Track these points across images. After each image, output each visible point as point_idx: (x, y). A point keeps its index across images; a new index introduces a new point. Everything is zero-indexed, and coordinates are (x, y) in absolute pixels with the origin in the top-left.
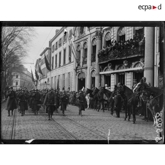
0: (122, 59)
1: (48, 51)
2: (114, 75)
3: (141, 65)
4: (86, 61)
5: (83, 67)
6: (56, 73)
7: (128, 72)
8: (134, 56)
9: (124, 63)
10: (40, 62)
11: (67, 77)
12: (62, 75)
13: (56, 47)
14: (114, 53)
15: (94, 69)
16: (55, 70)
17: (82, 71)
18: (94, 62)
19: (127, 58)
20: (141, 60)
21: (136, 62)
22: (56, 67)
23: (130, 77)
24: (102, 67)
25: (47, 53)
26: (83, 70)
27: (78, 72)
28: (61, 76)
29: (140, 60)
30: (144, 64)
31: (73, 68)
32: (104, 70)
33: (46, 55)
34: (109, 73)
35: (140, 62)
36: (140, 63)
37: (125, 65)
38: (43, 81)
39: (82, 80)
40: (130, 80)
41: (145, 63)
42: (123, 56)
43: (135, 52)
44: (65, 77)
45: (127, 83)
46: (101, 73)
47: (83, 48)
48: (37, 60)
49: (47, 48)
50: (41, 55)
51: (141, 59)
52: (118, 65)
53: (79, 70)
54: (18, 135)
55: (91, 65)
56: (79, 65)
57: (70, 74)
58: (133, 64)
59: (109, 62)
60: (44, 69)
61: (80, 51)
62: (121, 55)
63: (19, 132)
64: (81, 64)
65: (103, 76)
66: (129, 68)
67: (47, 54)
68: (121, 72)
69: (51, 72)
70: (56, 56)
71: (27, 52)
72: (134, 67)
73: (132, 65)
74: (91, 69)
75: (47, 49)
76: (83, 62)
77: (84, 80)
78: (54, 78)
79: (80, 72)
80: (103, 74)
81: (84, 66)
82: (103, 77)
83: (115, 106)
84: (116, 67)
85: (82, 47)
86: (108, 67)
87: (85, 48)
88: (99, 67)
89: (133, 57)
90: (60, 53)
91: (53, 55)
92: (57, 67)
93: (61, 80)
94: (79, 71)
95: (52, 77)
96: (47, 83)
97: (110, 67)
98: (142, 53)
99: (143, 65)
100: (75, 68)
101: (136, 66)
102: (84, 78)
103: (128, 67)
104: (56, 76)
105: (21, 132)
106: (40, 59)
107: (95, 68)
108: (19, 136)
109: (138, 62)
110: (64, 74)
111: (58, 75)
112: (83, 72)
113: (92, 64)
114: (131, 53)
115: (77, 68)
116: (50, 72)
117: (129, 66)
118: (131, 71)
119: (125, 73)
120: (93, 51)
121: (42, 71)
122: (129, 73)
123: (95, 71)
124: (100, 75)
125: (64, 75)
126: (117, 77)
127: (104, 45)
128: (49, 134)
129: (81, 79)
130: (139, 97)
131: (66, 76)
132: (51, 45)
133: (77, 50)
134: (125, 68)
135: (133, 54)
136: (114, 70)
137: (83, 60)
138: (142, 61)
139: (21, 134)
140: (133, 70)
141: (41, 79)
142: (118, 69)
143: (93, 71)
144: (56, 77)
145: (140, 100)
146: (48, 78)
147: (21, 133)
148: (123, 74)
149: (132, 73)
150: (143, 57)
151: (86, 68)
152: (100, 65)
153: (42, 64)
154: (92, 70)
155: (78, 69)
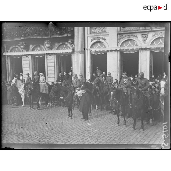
0: (43, 38)
2: (27, 57)
8: (62, 36)
9: (46, 43)
19: (52, 37)
21: (61, 43)
23: (53, 61)
32: (9, 50)
36: (66, 44)
37: (47, 45)
40: (53, 64)
41: (75, 46)
42: (45, 35)
45: (48, 67)
46: (6, 54)
51: (69, 40)
58: (57, 45)
59: (22, 40)
62: (42, 33)
65: (9, 58)
66: (51, 50)
68: (38, 55)
72: (58, 49)
89: (60, 36)
98: (71, 34)
101: (60, 48)
103: (50, 48)
109: (63, 43)
114: (57, 32)
118: (54, 54)
119: (46, 56)
122: (51, 56)
124: (5, 57)
126: (32, 60)
135: (60, 33)
136: (28, 50)
138: (71, 43)
142: (33, 50)
148: (41, 56)
149: (55, 56)
150: (73, 38)
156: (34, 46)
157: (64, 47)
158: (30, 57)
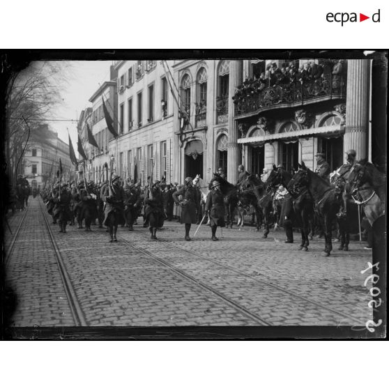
0: (291, 108)
1: (108, 89)
2: (271, 144)
3: (338, 121)
4: (205, 113)
5: (196, 126)
6: (131, 142)
7: (307, 137)
8: (322, 100)
9: (297, 115)
10: (90, 116)
11: (159, 151)
12: (146, 148)
13: (130, 79)
14: (272, 94)
15: (225, 132)
16: (128, 136)
17: (194, 137)
18: (224, 116)
19: (305, 104)
20: (338, 108)
21: (326, 114)
22: (130, 128)
23: (310, 149)
24: (243, 126)
25: (107, 94)
26: (196, 134)
27: (185, 140)
28: (144, 151)
29: (335, 110)
30: (344, 117)
31: (171, 130)
32: (248, 135)
33: (105, 100)
34: (261, 142)
35: (334, 113)
36: (335, 115)
37: (300, 120)
38: (98, 163)
39: (194, 158)
40: (312, 155)
41: (346, 117)
42: (294, 100)
43: (323, 89)
44: (154, 151)
46: (241, 141)
47: (197, 82)
48: (83, 112)
49: (106, 82)
50: (92, 100)
51: (337, 106)
52: (281, 121)
53: (188, 136)
54: (83, 288)
55: (217, 123)
56: (186, 123)
57: (165, 144)
58: (319, 118)
59: (261, 114)
60: (100, 132)
61: (189, 89)
62: (289, 97)
63: (80, 280)
64: (192, 120)
65: (246, 147)
66: (309, 127)
67: (108, 97)
68: (289, 139)
69: (119, 139)
70: (130, 102)
71: (62, 93)
72: (321, 125)
73: (315, 120)
74: (216, 132)
75: (107, 85)
76: (196, 116)
77: (200, 157)
78: (125, 155)
79: (189, 140)
80: (245, 144)
81: (200, 124)
82: (246, 151)
83: (286, 218)
84: (279, 126)
85: (194, 79)
86: (258, 126)
87: (200, 82)
88: (237, 128)
89: (318, 101)
90: (140, 95)
91: (123, 99)
92: (134, 128)
93: (145, 159)
94: (189, 138)
95: (121, 153)
96: (109, 167)
97: (263, 126)
98: (339, 93)
99: (342, 120)
100: (177, 130)
101: (326, 122)
102: (200, 153)
103: (306, 126)
104: (130, 151)
105: (87, 282)
106: (89, 110)
107: (226, 130)
108: (84, 290)
109: (330, 113)
110: (150, 146)
111: (135, 146)
112: (197, 139)
113: (219, 119)
114: (314, 93)
115: (182, 129)
116: (114, 141)
117: (309, 123)
118: (313, 135)
119: (300, 140)
120: (222, 88)
121: (97, 139)
122: (308, 139)
123: (227, 137)
124: (240, 146)
125: (152, 148)
126: (279, 149)
127: (247, 75)
128: (151, 284)
129: (191, 156)
130: (340, 195)
131: (157, 149)
132: (117, 76)
133: (181, 87)
134: (298, 128)
135: (319, 95)
136: (272, 132)
137: (198, 111)
138: (340, 111)
139: (88, 286)
140: (319, 132)
141: (94, 158)
142: (281, 131)
143: (223, 135)
144: (132, 151)
145: (343, 201)
146: (110, 154)
147: (88, 284)
148: (294, 142)
149: (316, 139)
150: (343, 101)
151: (205, 129)
152: (239, 121)
153: (95, 122)
154: (220, 133)
155: (185, 134)
156: (282, 124)
157: (333, 120)
158: (276, 145)
